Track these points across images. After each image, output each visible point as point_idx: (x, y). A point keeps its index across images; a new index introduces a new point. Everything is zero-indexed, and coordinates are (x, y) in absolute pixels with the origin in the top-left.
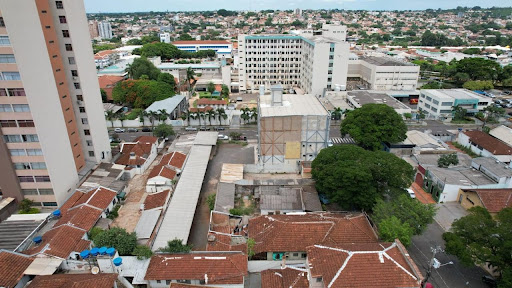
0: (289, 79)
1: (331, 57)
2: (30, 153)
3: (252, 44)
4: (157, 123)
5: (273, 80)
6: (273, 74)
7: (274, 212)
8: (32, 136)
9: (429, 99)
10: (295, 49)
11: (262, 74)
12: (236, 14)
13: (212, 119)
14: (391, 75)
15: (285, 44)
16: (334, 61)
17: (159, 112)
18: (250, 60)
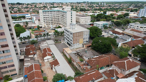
0: (57, 23)
1: (71, 15)
2: (6, 57)
3: (45, 13)
4: (27, 40)
5: (52, 23)
6: (52, 21)
7: (89, 58)
8: (7, 51)
9: (97, 24)
10: (57, 14)
11: (48, 22)
12: (23, 4)
13: (45, 37)
14: (84, 19)
15: (55, 12)
16: (72, 16)
17: (27, 37)
18: (45, 18)
